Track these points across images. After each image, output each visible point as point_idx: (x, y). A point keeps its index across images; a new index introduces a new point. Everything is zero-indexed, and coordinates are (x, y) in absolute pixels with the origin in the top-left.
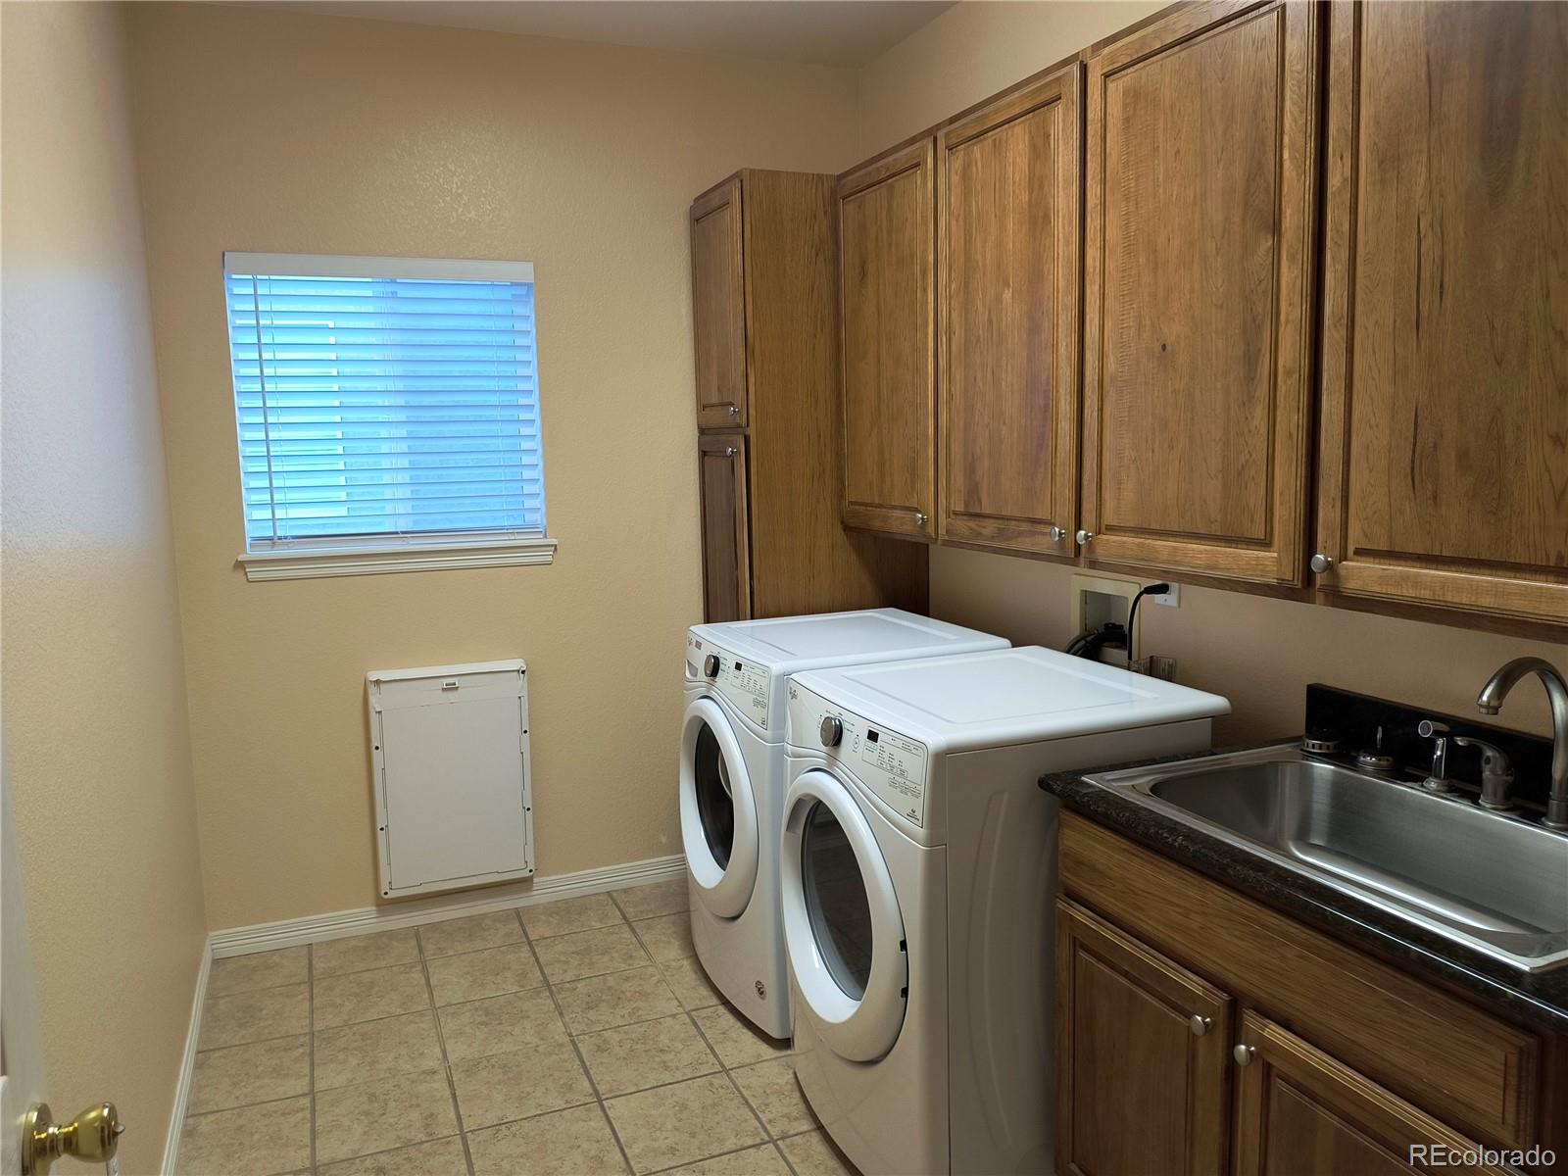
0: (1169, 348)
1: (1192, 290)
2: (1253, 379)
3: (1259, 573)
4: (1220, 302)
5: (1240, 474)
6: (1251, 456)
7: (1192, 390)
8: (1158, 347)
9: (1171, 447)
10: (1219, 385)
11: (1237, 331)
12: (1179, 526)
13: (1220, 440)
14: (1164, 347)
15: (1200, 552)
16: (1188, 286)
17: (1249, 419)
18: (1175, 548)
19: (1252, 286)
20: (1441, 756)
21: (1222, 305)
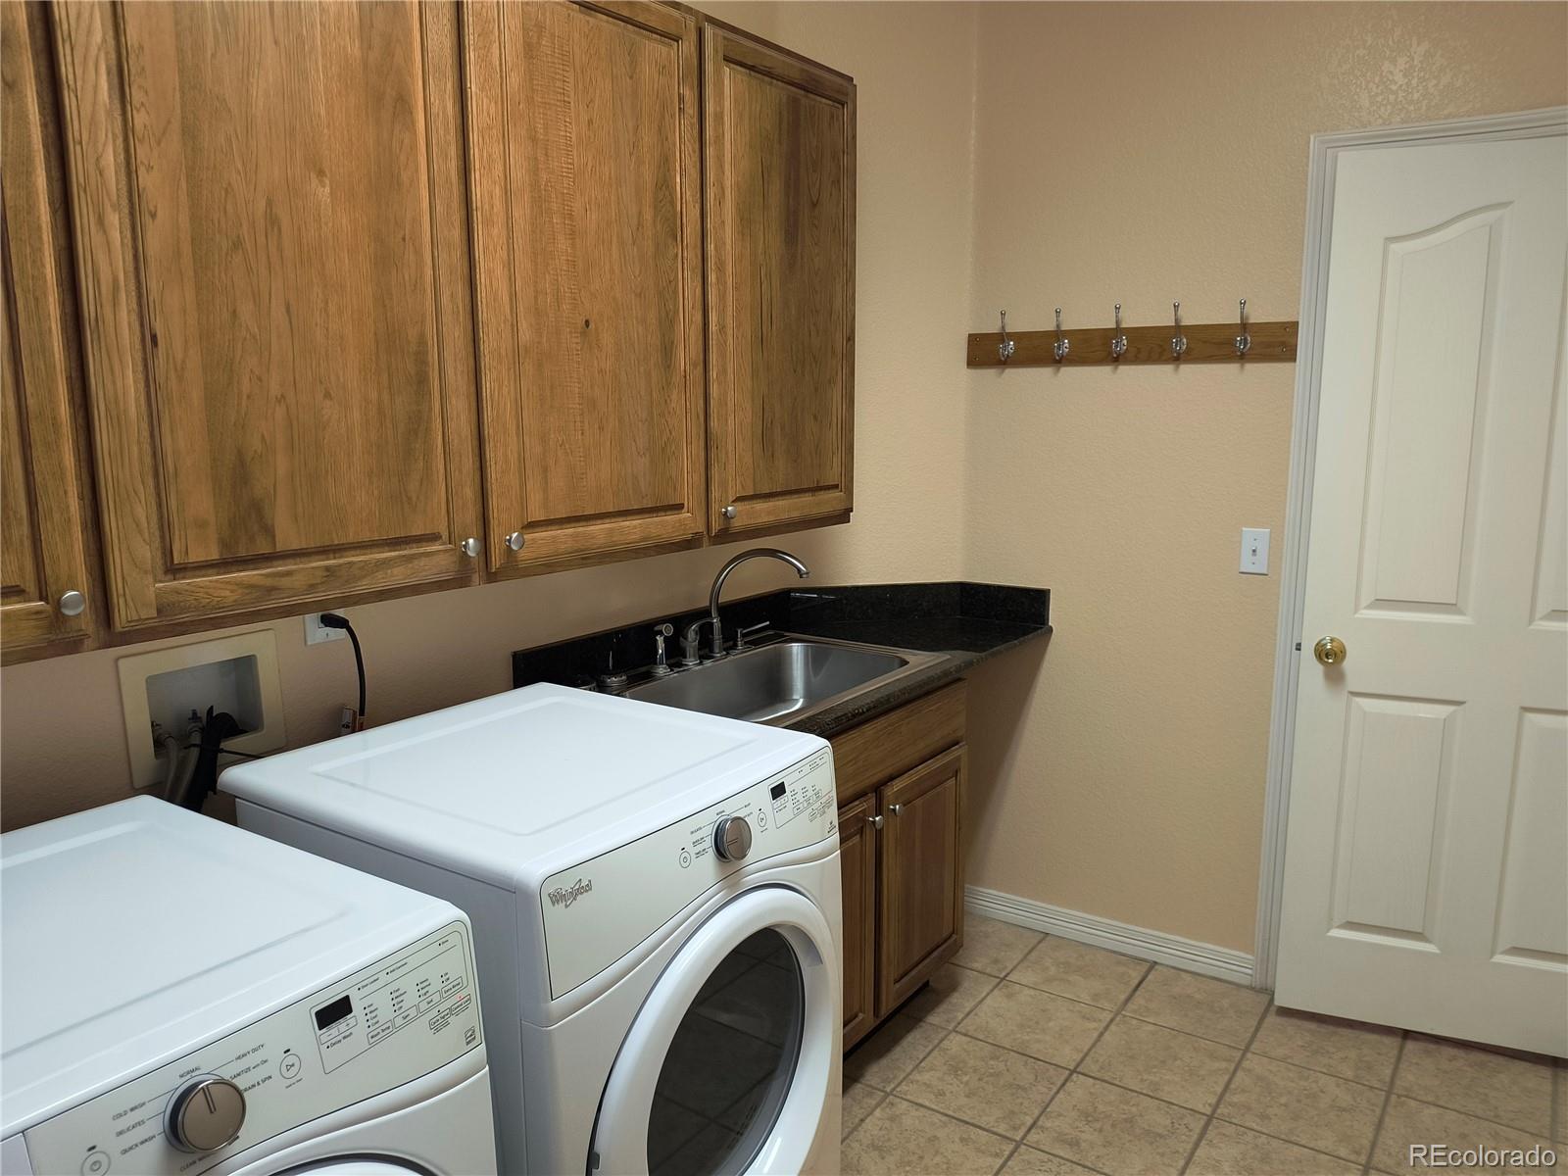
0: (592, 326)
1: (612, 271)
2: (669, 367)
3: (682, 532)
4: (639, 291)
5: (663, 449)
6: (671, 433)
7: (618, 371)
8: (581, 323)
9: (601, 428)
10: (642, 369)
11: (654, 321)
12: (614, 507)
13: (646, 420)
14: (587, 323)
15: (635, 527)
16: (607, 267)
17: (668, 401)
18: (611, 529)
19: (665, 284)
20: (662, 654)
21: (640, 294)
